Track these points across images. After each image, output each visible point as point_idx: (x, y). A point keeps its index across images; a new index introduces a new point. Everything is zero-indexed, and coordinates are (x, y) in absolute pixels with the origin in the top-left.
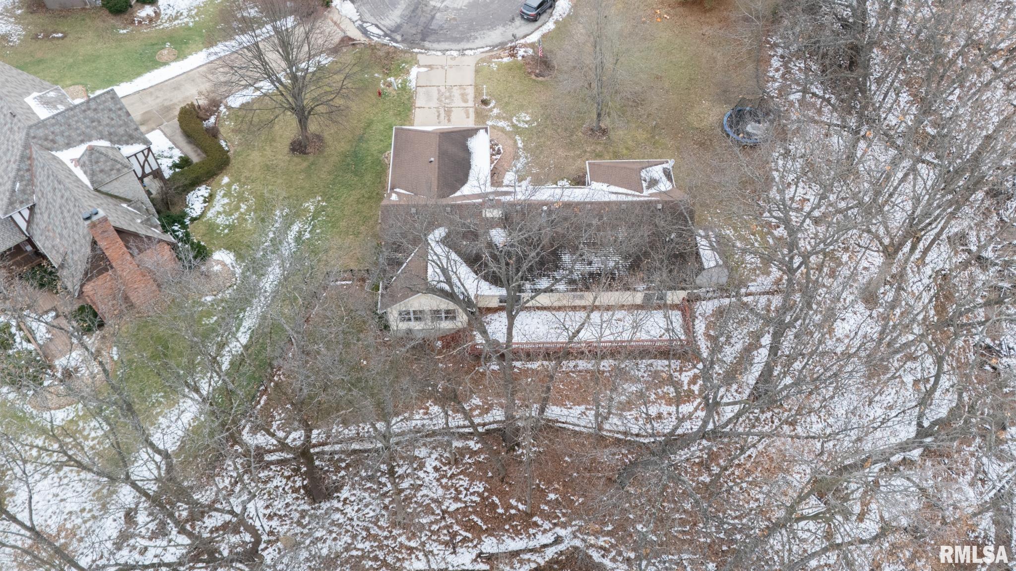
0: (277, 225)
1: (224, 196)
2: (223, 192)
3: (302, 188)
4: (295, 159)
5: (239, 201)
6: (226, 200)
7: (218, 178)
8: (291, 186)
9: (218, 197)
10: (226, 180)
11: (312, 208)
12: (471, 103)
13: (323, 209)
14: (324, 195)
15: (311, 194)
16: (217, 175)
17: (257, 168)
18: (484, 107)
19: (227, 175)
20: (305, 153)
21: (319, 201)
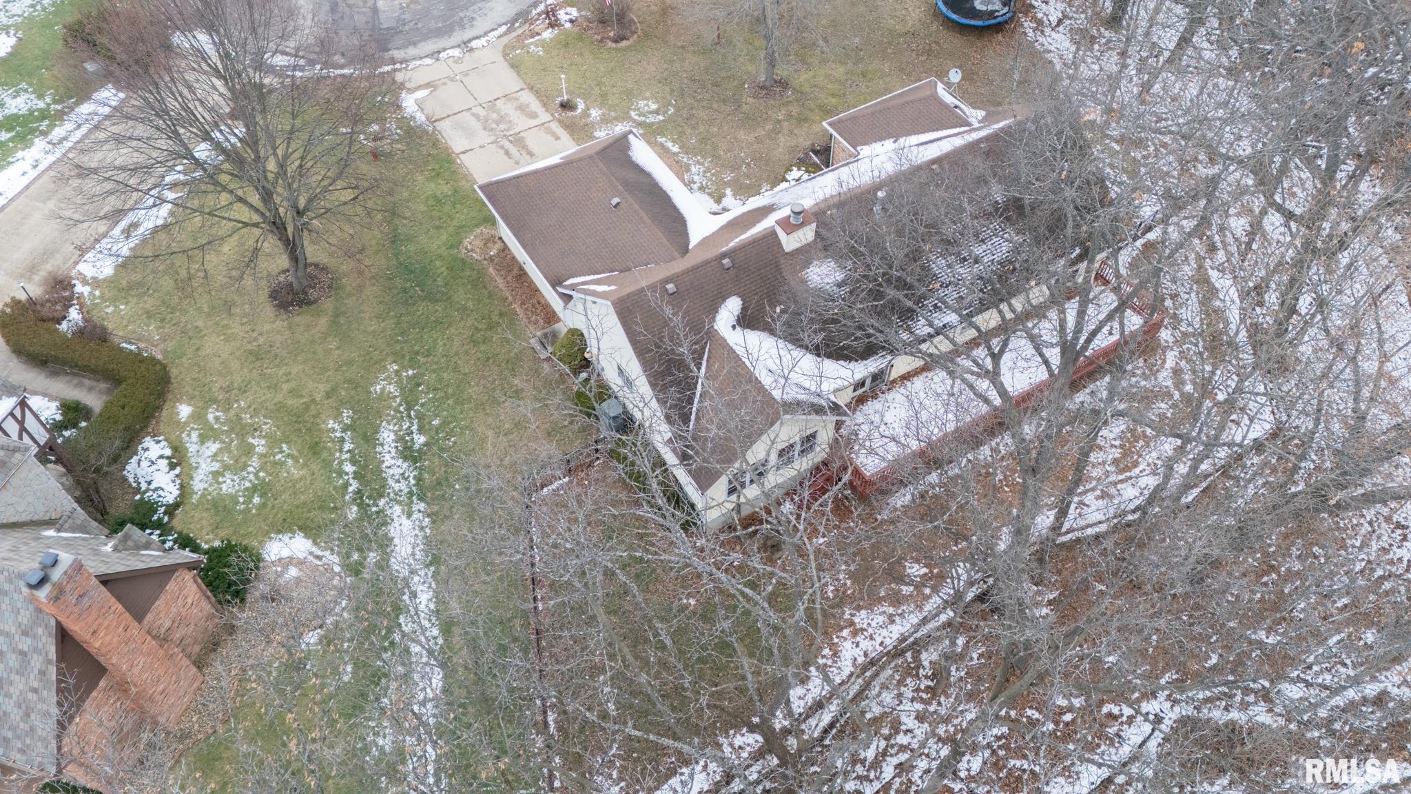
0: (347, 446)
1: (203, 439)
2: (194, 435)
3: (350, 363)
4: (297, 319)
5: (242, 436)
6: (214, 447)
7: (164, 413)
8: (325, 369)
9: (192, 448)
10: (184, 411)
11: (392, 388)
12: (544, 117)
13: (416, 382)
14: (398, 357)
15: (373, 366)
16: (159, 408)
17: (235, 365)
18: (570, 114)
19: (180, 401)
20: (310, 303)
21: (397, 372)
